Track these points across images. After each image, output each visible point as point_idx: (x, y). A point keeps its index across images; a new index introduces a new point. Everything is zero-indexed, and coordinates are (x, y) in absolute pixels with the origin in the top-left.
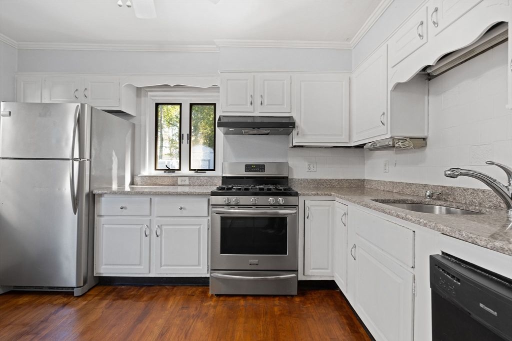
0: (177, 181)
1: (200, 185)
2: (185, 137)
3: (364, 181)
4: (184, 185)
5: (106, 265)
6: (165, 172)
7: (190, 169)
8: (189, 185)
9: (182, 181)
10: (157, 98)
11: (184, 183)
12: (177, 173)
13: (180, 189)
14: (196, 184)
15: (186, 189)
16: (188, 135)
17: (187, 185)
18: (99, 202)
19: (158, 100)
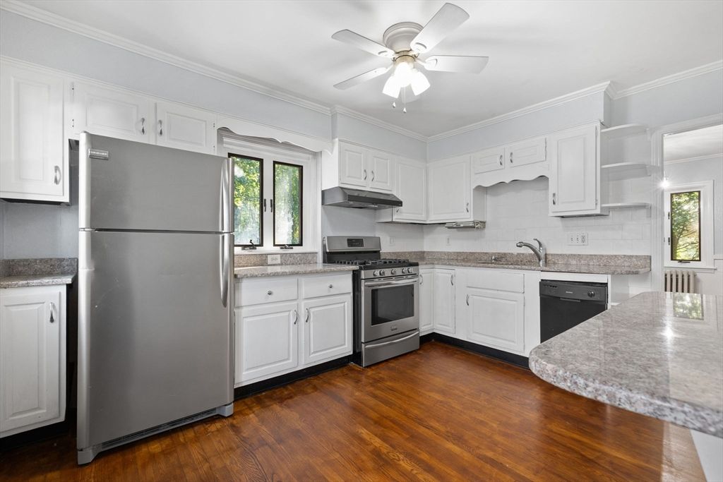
0: (266, 259)
1: (293, 264)
2: (268, 203)
3: (424, 252)
4: (274, 265)
5: (248, 369)
6: (243, 249)
7: (275, 245)
8: (281, 264)
9: (272, 259)
10: (231, 147)
11: (274, 262)
12: (259, 250)
13: (270, 270)
14: (289, 262)
15: (278, 269)
16: (271, 200)
17: (279, 265)
18: (238, 289)
19: (232, 149)
